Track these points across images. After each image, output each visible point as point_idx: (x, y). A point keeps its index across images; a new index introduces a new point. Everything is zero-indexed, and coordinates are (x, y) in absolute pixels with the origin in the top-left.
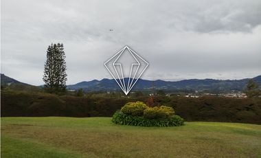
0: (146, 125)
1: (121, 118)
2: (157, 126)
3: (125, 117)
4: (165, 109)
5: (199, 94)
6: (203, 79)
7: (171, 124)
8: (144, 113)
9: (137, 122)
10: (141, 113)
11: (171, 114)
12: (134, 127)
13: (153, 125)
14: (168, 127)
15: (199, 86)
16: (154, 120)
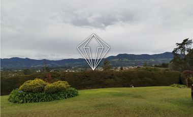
0: (48, 100)
1: (21, 96)
2: (58, 99)
3: (25, 95)
4: (62, 84)
5: (75, 69)
6: (77, 58)
7: (69, 96)
8: (46, 89)
9: (39, 98)
10: (41, 90)
11: (68, 87)
12: (36, 103)
13: (55, 99)
14: (68, 99)
15: (75, 63)
16: (55, 94)
